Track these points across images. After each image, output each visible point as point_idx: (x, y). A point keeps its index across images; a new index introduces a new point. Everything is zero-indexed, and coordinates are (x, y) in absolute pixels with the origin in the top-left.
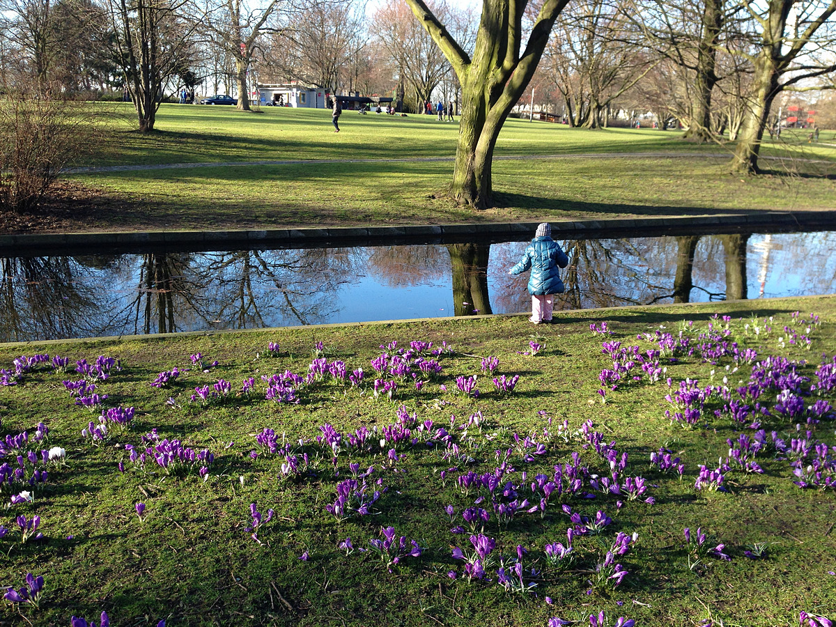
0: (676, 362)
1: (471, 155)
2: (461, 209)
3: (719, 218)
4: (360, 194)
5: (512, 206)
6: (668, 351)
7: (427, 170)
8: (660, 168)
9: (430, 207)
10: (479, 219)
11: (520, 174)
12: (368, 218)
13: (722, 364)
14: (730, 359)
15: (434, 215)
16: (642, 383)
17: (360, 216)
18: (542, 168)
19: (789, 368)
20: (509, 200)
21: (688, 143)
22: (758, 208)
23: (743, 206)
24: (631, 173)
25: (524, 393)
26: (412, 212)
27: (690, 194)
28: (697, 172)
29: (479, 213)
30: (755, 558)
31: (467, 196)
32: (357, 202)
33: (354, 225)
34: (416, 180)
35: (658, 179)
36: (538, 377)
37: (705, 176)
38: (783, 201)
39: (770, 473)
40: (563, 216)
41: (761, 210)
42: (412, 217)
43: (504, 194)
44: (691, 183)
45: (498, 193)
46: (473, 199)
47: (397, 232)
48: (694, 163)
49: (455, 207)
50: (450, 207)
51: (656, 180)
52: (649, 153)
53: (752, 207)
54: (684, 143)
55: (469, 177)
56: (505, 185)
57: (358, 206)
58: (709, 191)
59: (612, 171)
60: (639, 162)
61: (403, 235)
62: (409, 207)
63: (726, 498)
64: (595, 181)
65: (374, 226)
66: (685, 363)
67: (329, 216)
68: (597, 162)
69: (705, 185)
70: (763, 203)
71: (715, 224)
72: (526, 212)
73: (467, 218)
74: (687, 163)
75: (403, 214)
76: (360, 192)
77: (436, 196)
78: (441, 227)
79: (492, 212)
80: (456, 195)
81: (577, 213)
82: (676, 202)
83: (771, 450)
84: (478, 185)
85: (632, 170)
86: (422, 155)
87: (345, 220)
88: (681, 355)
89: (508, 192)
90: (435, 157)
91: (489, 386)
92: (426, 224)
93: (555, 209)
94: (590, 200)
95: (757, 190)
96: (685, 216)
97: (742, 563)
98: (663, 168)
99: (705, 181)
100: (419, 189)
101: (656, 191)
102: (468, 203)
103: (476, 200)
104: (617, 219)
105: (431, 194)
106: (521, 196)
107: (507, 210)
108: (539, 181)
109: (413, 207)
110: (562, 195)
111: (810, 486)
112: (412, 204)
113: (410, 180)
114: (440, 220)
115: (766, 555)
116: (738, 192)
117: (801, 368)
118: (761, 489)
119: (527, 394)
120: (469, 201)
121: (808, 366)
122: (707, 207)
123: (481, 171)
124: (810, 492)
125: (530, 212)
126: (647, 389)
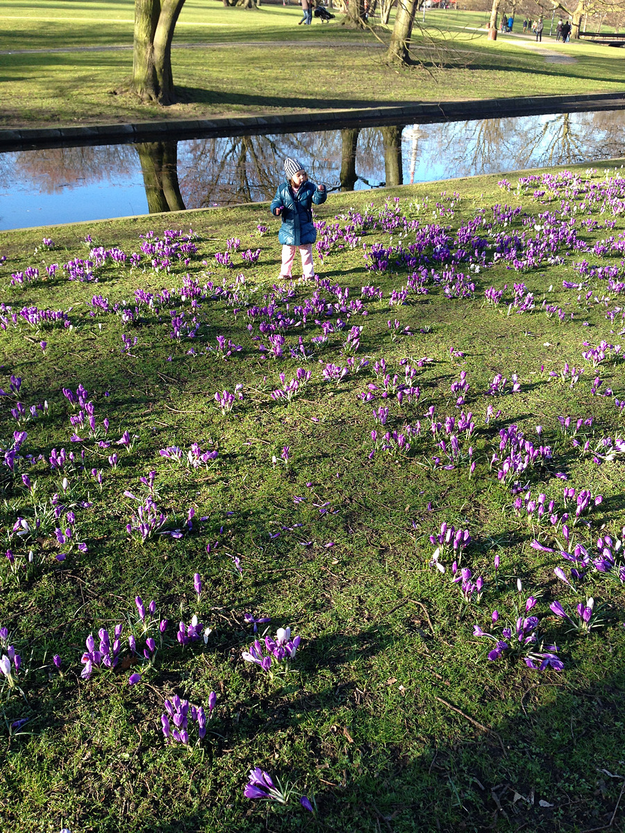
0: (365, 234)
1: (149, 48)
2: (146, 105)
3: (380, 110)
4: (36, 91)
5: (195, 102)
6: (359, 226)
7: (97, 62)
8: (324, 58)
9: (115, 104)
10: (166, 116)
11: (193, 65)
12: (55, 118)
13: (396, 233)
14: (401, 229)
15: (121, 113)
16: (345, 250)
17: (46, 116)
18: (213, 57)
19: (440, 231)
20: (191, 95)
21: (346, 30)
22: (412, 100)
23: (398, 98)
24: (299, 64)
25: (265, 263)
26: (98, 110)
27: (354, 86)
28: (358, 62)
29: (165, 109)
30: (426, 333)
31: (151, 91)
32: (37, 101)
33: (44, 126)
34: (90, 73)
35: (324, 70)
36: (271, 251)
37: (365, 67)
38: (432, 92)
39: (431, 293)
40: (245, 111)
41: (414, 102)
42: (100, 115)
43: (185, 89)
44: (353, 74)
45: (179, 88)
46: (157, 95)
47: (90, 132)
48: (354, 52)
49: (140, 103)
50: (134, 103)
51: (323, 71)
52: (312, 41)
53: (407, 99)
54: (343, 31)
55: (150, 72)
56: (183, 78)
57: (40, 105)
58: (369, 82)
59: (280, 61)
60: (305, 52)
61: (96, 135)
62: (93, 104)
63: (408, 308)
64: (268, 72)
65: (65, 127)
66: (371, 234)
67: (14, 117)
68: (266, 51)
69: (366, 77)
70: (415, 94)
71: (377, 117)
72: (210, 108)
73: (155, 116)
74: (348, 53)
75: (90, 113)
76: (35, 89)
77: (118, 92)
78: (133, 125)
79: (177, 108)
80: (139, 91)
81: (257, 108)
82: (342, 94)
83: (431, 281)
84: (160, 80)
85: (299, 60)
86: (84, 42)
87: (33, 120)
88: (368, 229)
89: (188, 86)
90: (98, 45)
91: (238, 259)
92: (116, 123)
93: (236, 103)
94: (267, 93)
95: (409, 82)
96: (351, 110)
97: (419, 336)
98: (327, 58)
99: (365, 72)
100: (98, 84)
101: (323, 83)
102: (151, 99)
103: (160, 96)
104: (294, 113)
105: (111, 89)
106: (201, 90)
107: (191, 105)
108: (215, 73)
109: (98, 105)
110: (239, 88)
111: (454, 298)
112: (95, 101)
113: (84, 73)
114: (129, 118)
115: (431, 331)
116: (394, 84)
117: (448, 231)
118: (426, 302)
119: (267, 263)
120: (153, 96)
121: (452, 230)
122: (369, 99)
123: (161, 64)
124: (454, 300)
125: (213, 108)
126: (349, 253)
